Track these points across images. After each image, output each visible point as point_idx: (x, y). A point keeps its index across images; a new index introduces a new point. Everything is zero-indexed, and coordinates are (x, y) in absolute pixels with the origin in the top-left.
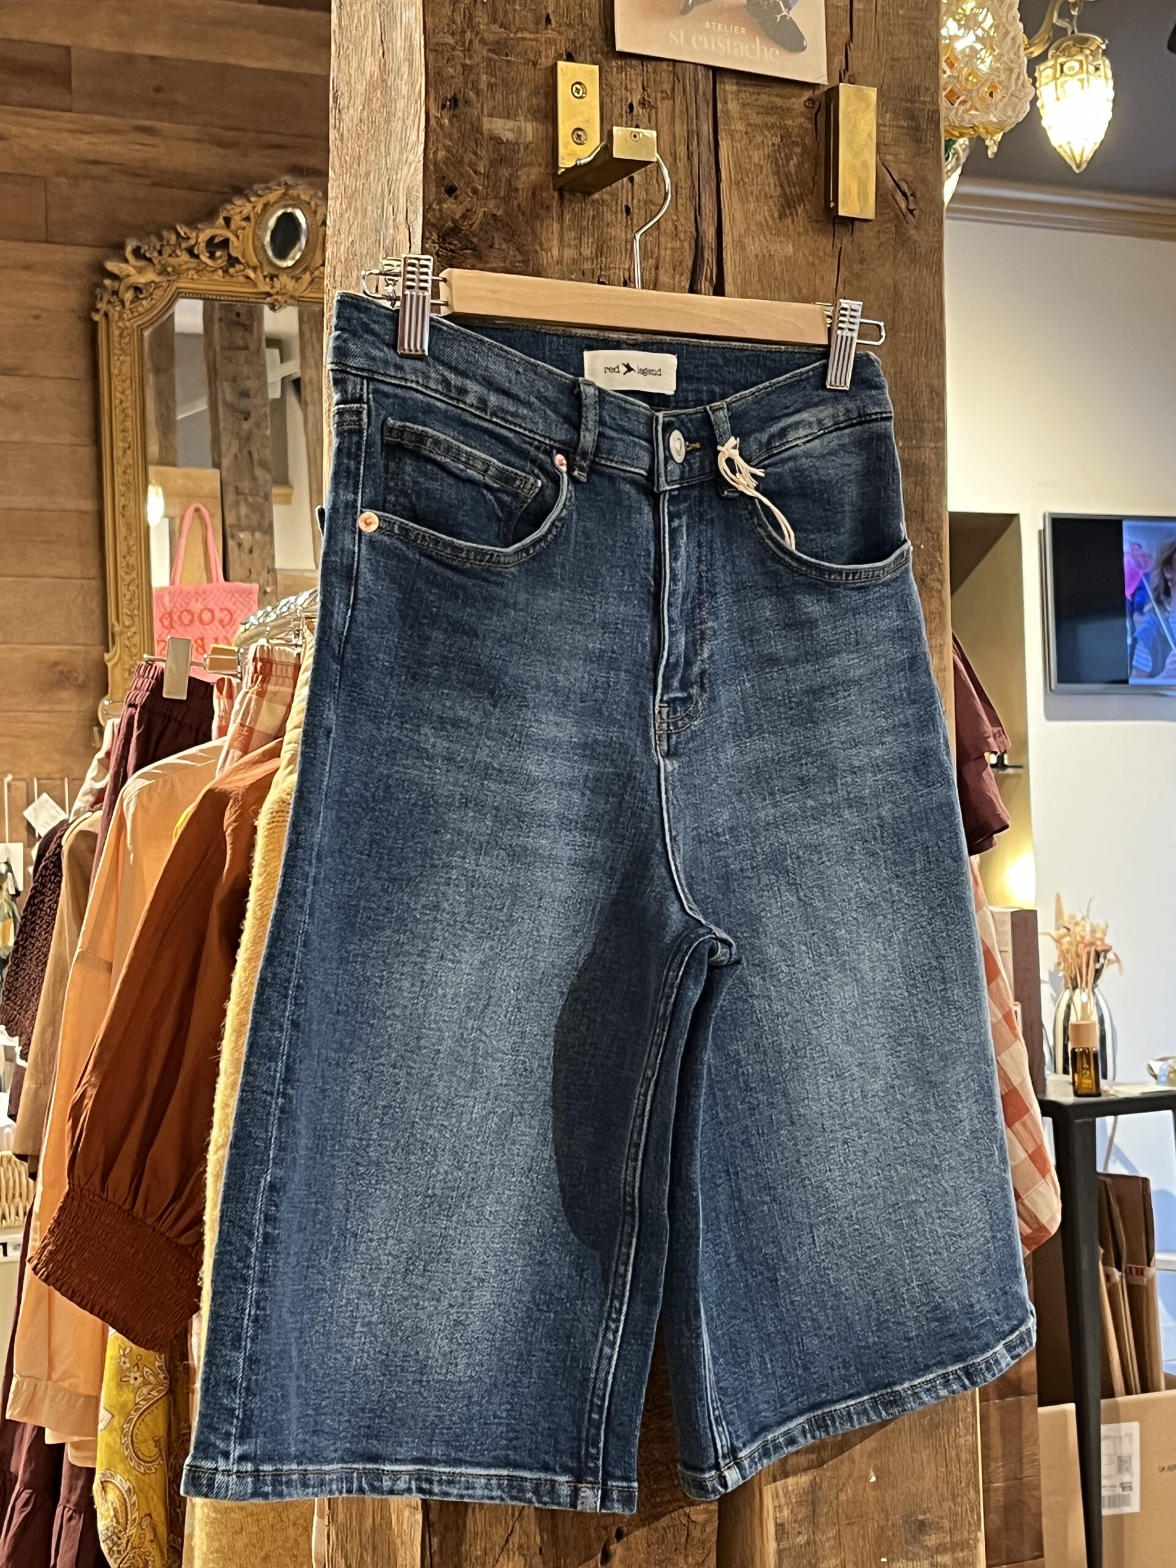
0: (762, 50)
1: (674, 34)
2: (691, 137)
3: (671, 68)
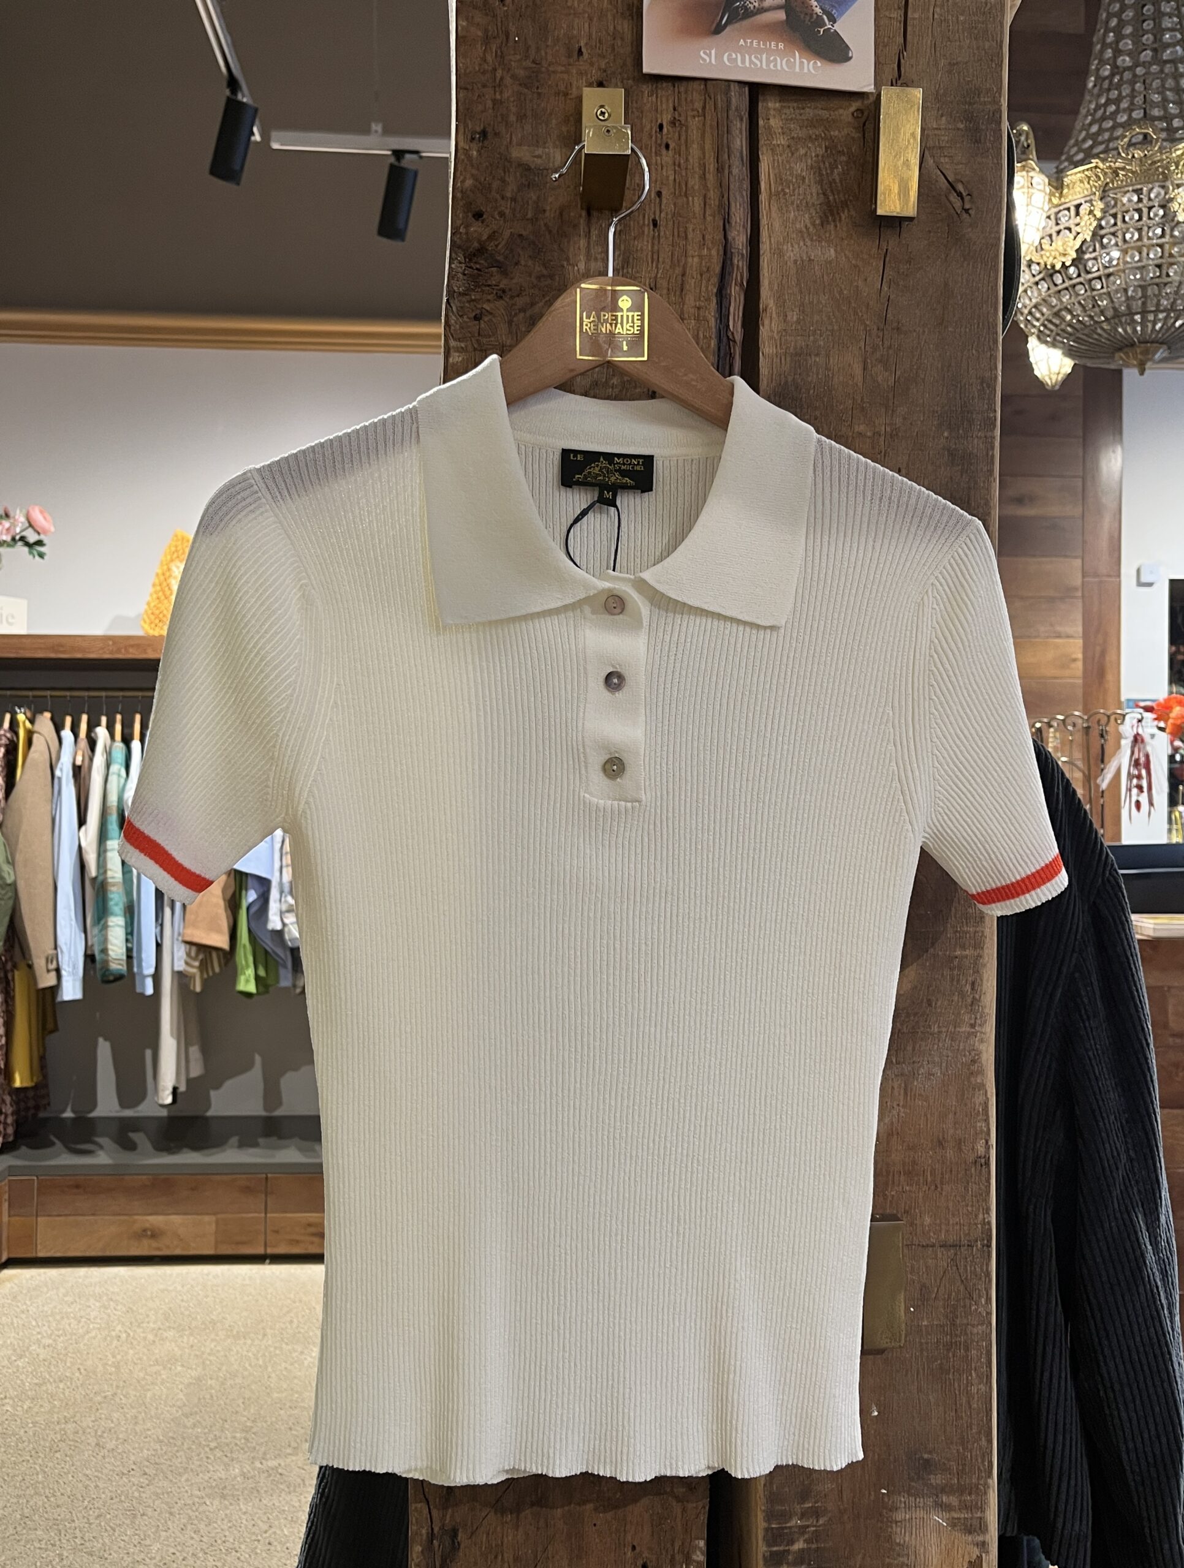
0: (801, 63)
1: (705, 53)
2: (721, 150)
3: (702, 87)
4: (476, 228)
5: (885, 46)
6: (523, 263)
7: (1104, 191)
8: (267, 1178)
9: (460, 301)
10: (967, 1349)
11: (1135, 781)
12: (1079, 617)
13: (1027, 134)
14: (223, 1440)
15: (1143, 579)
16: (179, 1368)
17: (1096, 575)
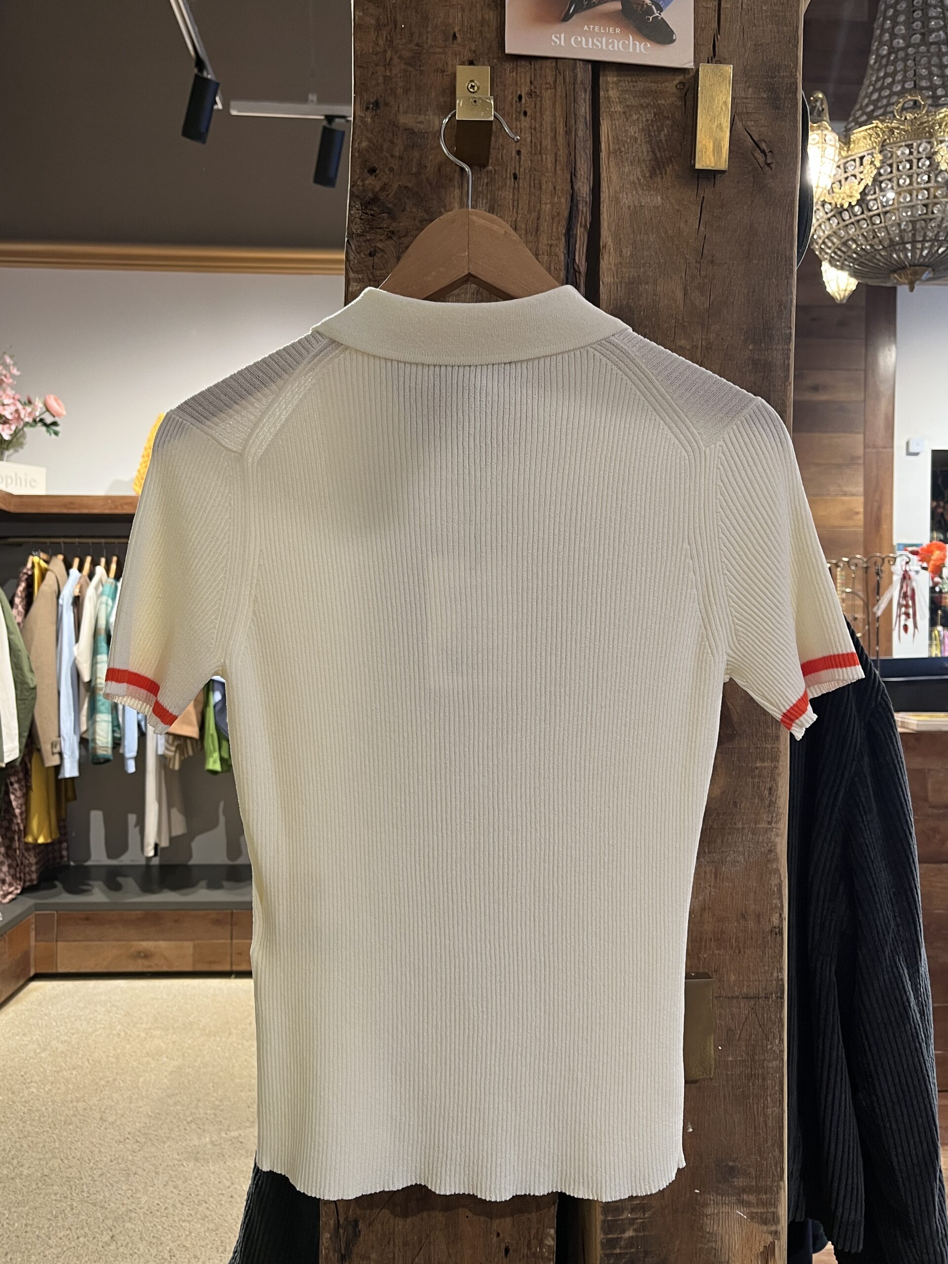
0: (634, 45)
1: (556, 37)
2: (569, 117)
3: (554, 64)
4: (370, 180)
5: (703, 30)
6: (408, 209)
7: (883, 146)
8: (232, 913)
9: (358, 241)
10: (764, 1079)
11: (903, 610)
12: (861, 480)
13: (822, 100)
14: (198, 1115)
15: (912, 450)
16: (165, 1059)
17: (874, 446)
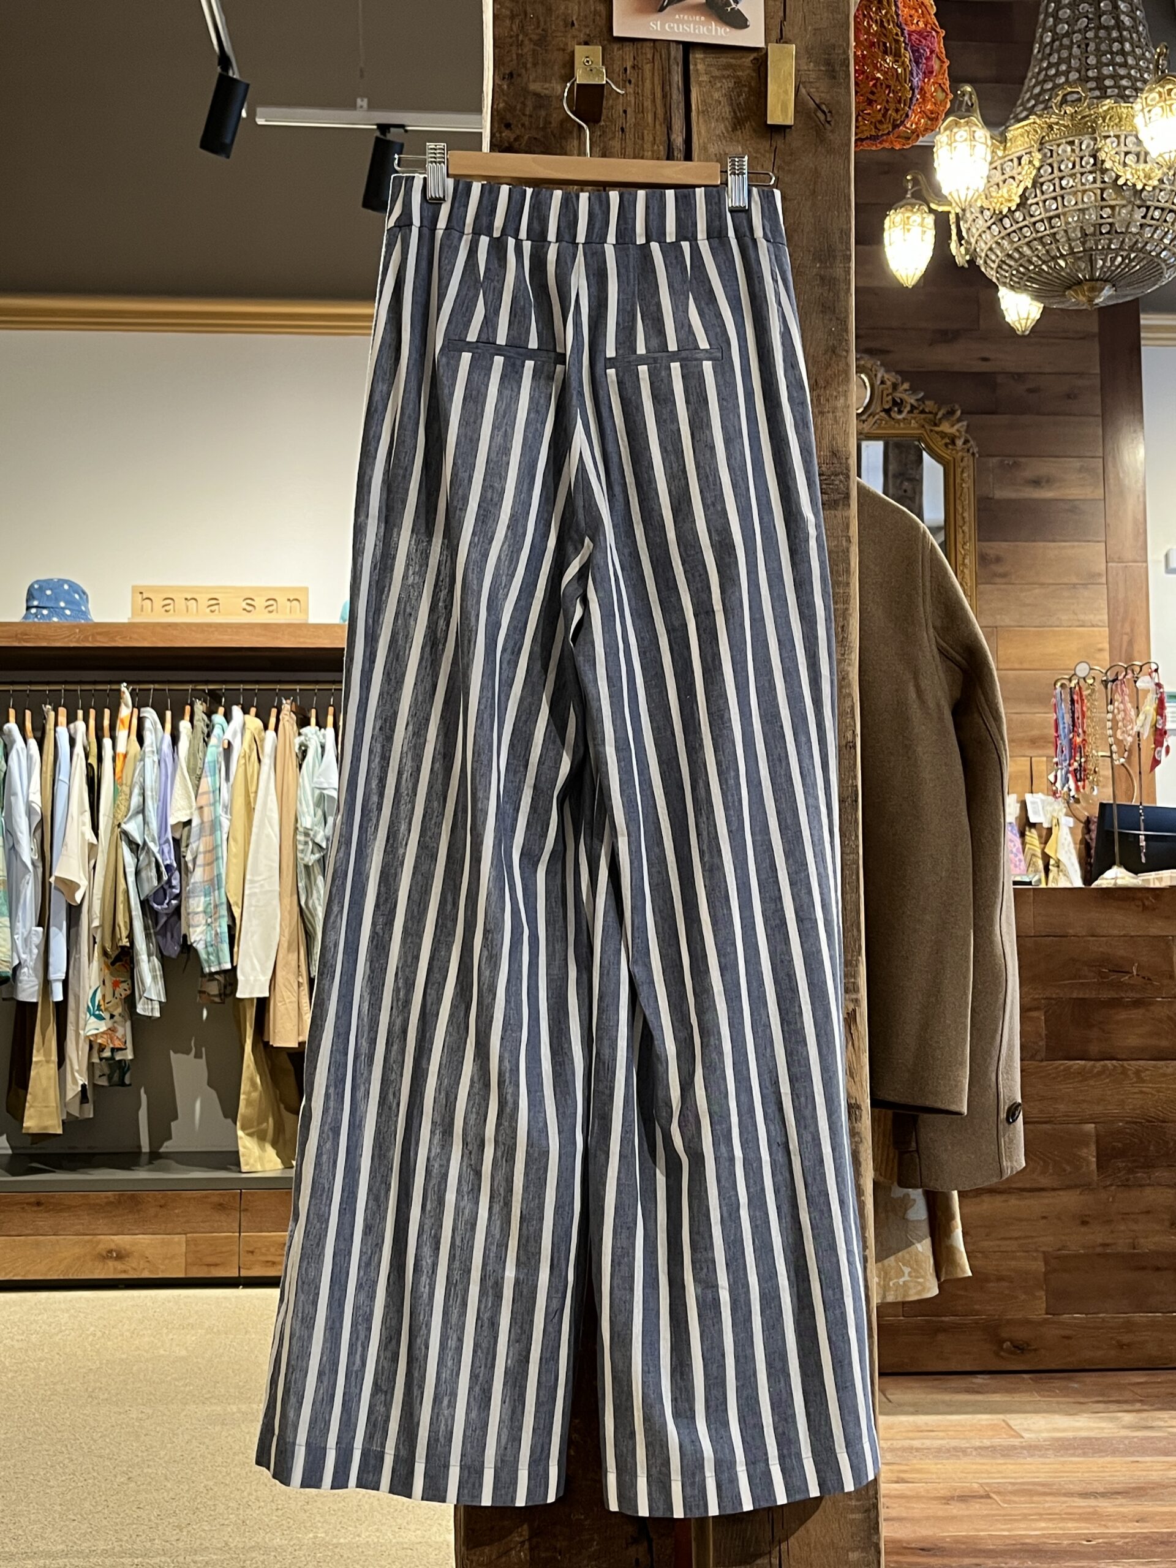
1: (653, 24)
2: (665, 83)
3: (652, 44)
4: (506, 133)
5: (772, 18)
7: (1041, 144)
12: (1104, 605)
13: (970, 93)
15: (1172, 566)
17: (1120, 560)
